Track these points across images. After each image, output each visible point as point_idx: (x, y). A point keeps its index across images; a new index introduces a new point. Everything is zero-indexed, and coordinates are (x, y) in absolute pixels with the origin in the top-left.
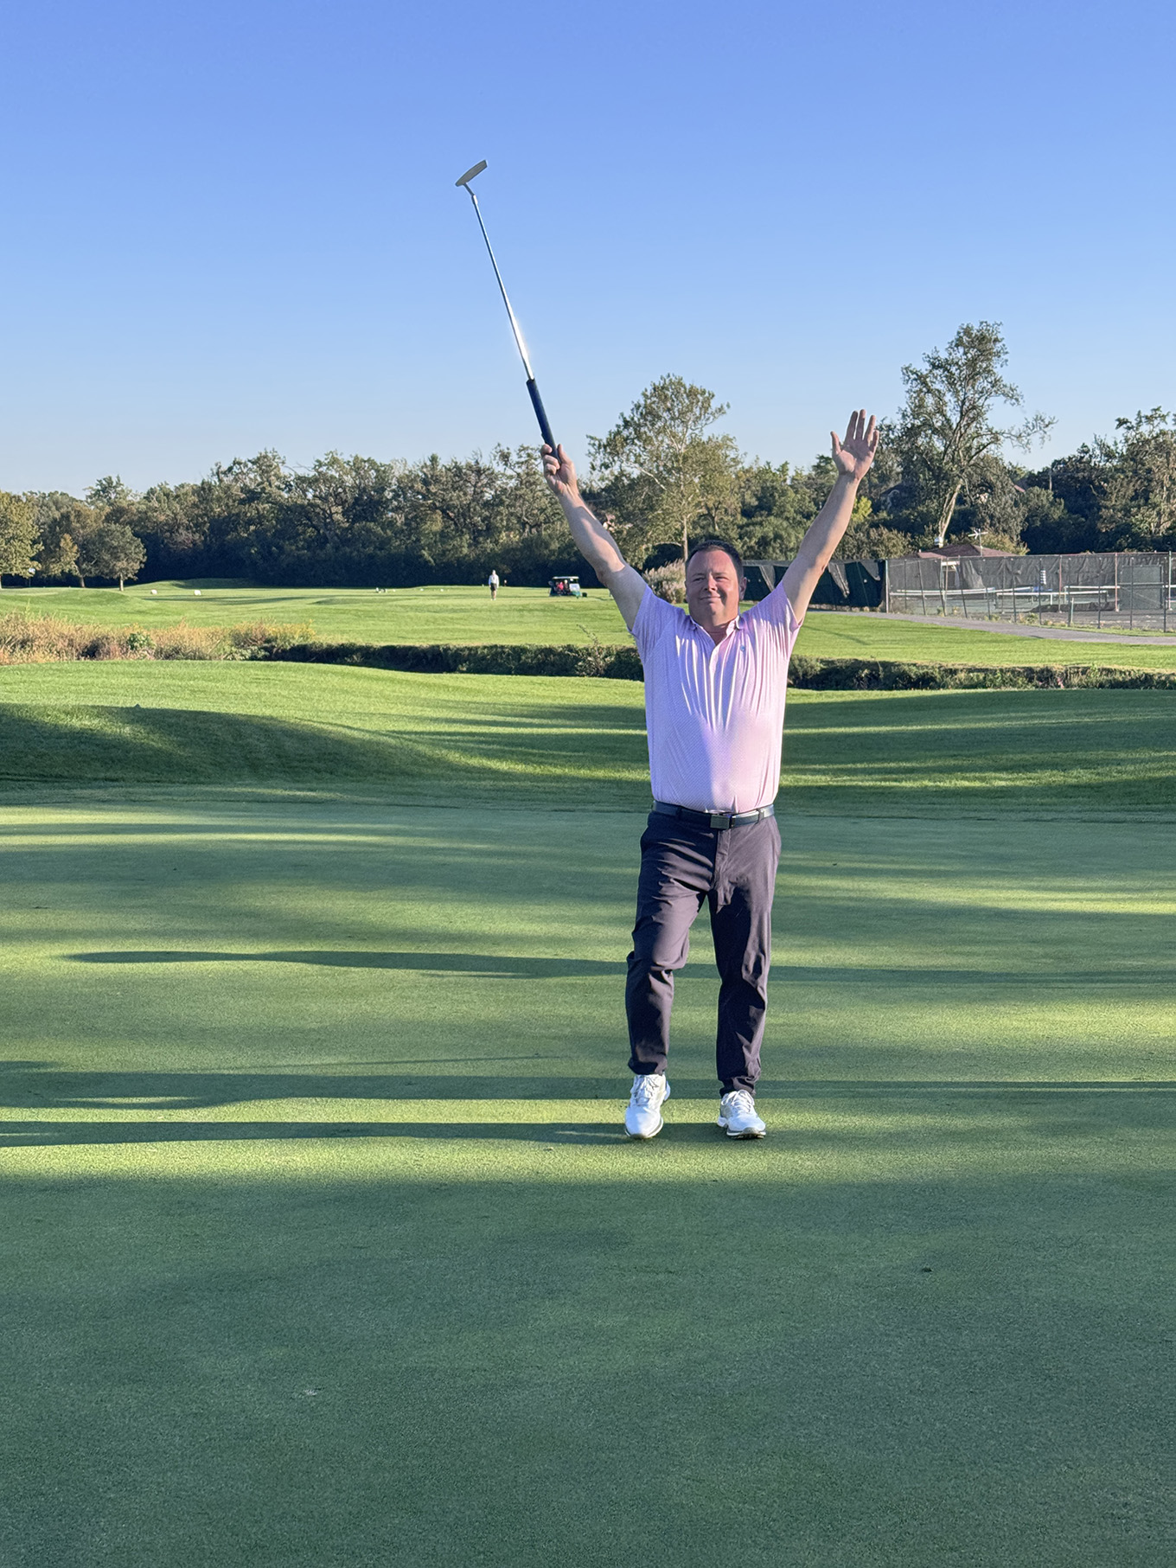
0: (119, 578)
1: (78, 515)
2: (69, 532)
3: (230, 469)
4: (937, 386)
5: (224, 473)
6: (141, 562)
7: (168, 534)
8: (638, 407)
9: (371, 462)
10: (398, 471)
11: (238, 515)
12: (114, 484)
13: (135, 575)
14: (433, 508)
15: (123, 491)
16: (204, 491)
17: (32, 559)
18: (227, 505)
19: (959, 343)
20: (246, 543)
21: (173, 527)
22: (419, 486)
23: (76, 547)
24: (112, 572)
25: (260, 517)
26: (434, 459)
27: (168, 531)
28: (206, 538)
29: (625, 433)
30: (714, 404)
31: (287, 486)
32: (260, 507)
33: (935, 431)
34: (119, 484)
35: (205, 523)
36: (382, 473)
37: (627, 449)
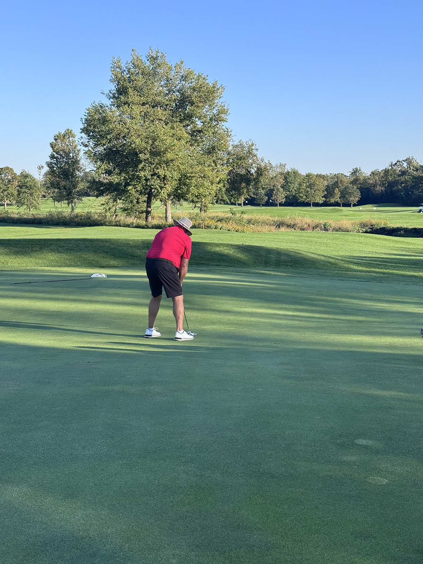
0: (351, 203)
1: (341, 181)
2: (338, 187)
3: (396, 164)
5: (394, 165)
6: (359, 198)
7: (373, 188)
11: (398, 180)
12: (358, 170)
13: (357, 202)
15: (361, 172)
16: (386, 172)
17: (323, 197)
18: (394, 177)
20: (399, 190)
21: (375, 186)
23: (340, 193)
24: (349, 201)
25: (406, 181)
27: (373, 186)
28: (386, 189)
31: (416, 169)
32: (406, 177)
34: (360, 170)
35: (386, 183)
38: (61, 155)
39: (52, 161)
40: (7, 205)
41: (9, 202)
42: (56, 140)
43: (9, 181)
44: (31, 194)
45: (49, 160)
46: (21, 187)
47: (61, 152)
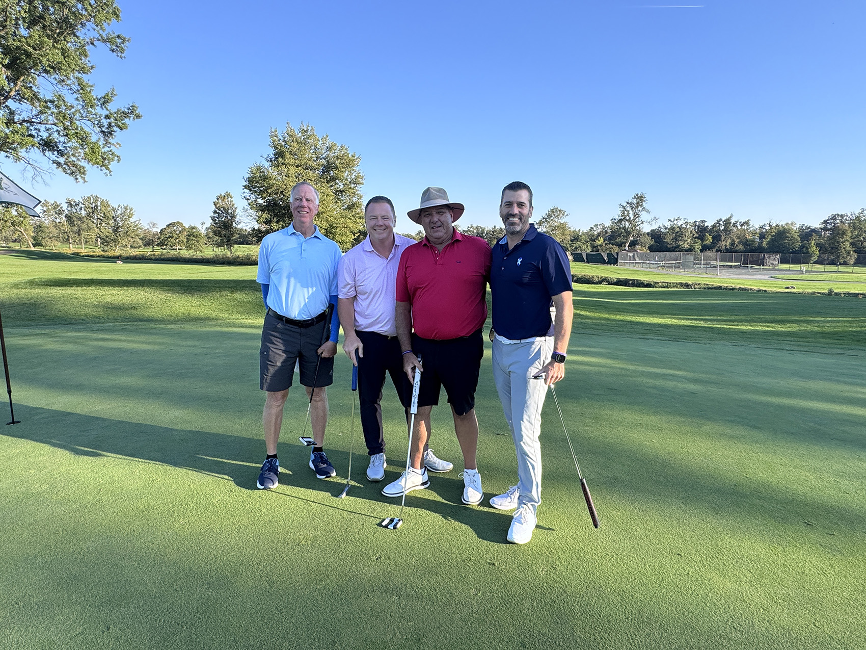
4: (628, 209)
8: (546, 214)
9: (481, 227)
10: (486, 229)
14: (495, 238)
19: (635, 197)
22: (491, 233)
26: (495, 227)
29: (543, 220)
30: (566, 214)
33: (627, 220)
36: (483, 230)
37: (543, 224)
38: (221, 211)
39: (215, 215)
40: (179, 249)
41: (180, 248)
42: (218, 199)
43: (180, 232)
44: (198, 242)
45: (212, 214)
46: (189, 236)
47: (222, 209)
